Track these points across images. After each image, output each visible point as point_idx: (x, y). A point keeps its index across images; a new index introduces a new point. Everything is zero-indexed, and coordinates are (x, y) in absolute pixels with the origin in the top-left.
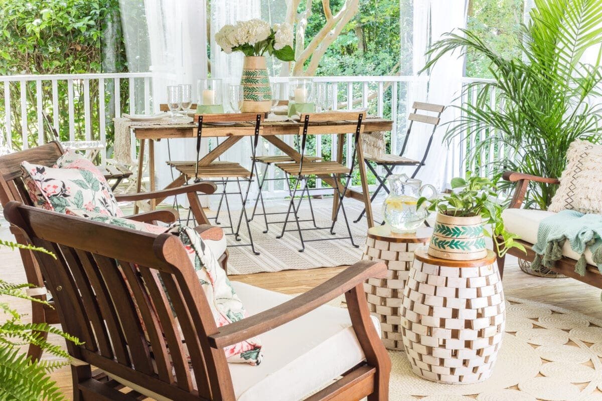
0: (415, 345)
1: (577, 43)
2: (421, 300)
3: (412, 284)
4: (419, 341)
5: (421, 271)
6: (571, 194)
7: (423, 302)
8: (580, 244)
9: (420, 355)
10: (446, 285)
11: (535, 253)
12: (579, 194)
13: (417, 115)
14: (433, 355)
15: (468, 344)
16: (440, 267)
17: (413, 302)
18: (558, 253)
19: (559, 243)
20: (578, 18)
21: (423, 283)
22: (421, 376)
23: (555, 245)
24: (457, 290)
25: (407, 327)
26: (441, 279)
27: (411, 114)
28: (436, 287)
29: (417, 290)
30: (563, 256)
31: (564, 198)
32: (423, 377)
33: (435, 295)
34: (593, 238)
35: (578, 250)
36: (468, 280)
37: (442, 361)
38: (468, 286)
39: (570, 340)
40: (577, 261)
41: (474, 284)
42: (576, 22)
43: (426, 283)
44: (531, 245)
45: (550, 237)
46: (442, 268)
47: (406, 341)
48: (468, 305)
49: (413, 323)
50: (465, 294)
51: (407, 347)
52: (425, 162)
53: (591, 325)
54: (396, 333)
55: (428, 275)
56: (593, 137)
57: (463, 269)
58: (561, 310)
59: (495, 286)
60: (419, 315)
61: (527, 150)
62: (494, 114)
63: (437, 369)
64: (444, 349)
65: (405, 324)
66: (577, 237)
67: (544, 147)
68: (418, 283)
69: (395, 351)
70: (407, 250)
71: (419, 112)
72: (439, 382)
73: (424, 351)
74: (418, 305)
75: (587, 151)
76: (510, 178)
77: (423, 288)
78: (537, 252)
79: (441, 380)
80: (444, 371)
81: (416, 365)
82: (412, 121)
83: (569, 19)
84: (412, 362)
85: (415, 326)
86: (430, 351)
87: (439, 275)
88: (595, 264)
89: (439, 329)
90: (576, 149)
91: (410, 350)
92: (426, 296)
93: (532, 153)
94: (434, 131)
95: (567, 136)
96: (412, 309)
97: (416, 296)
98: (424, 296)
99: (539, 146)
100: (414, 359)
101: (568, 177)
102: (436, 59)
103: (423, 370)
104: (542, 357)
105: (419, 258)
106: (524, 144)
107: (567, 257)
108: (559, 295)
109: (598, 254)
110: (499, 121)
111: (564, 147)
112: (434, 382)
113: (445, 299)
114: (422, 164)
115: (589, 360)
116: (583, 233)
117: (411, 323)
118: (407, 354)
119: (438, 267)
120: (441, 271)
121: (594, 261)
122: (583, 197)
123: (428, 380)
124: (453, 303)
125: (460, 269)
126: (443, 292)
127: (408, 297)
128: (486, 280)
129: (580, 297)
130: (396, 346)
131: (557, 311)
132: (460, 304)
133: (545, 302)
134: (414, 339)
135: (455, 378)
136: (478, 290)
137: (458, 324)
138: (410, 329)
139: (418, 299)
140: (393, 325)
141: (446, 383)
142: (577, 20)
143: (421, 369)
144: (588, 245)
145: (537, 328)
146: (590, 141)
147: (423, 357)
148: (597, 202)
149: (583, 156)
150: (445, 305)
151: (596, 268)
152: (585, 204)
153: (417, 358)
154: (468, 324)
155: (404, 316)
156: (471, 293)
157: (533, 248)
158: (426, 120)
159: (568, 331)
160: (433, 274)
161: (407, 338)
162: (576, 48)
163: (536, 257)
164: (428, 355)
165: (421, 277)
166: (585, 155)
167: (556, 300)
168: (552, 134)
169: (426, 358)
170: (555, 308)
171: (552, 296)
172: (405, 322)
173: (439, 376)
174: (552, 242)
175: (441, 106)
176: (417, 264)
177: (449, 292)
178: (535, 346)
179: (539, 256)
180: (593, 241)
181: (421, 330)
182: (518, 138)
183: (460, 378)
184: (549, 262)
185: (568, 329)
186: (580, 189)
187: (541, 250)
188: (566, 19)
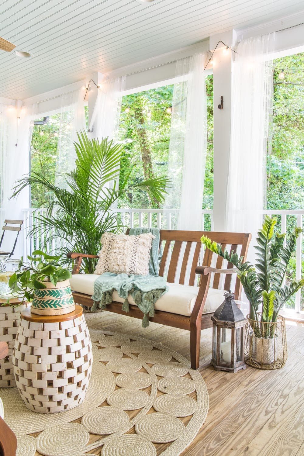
0: (27, 388)
1: (101, 179)
2: (30, 352)
3: (21, 339)
4: (31, 385)
5: (29, 328)
6: (107, 263)
7: (32, 354)
8: (124, 293)
9: (33, 396)
10: (50, 338)
11: (93, 300)
12: (113, 262)
13: (7, 227)
14: (44, 394)
15: (70, 380)
16: (44, 324)
17: (23, 355)
18: (110, 299)
19: (109, 293)
20: (101, 165)
21: (31, 338)
22: (34, 411)
23: (107, 295)
24: (59, 340)
25: (19, 374)
26: (45, 334)
27: (3, 226)
28: (42, 340)
29: (26, 344)
30: (113, 301)
31: (103, 266)
32: (35, 411)
33: (42, 346)
34: (132, 288)
35: (123, 296)
36: (66, 331)
37: (51, 398)
38: (67, 336)
39: (124, 354)
40: (123, 303)
41: (71, 333)
42: (101, 169)
43: (34, 337)
44: (91, 296)
45: (104, 290)
46: (45, 324)
47: (19, 385)
48: (68, 350)
49: (25, 371)
50: (65, 342)
51: (20, 390)
52: (14, 253)
53: (131, 340)
54: (9, 375)
55: (34, 331)
56: (114, 230)
57: (62, 323)
58: (110, 333)
59: (85, 332)
60: (29, 364)
61: (76, 240)
62: (56, 221)
63: (47, 404)
64: (52, 388)
65: (18, 372)
66: (121, 288)
67: (85, 238)
68: (27, 338)
69: (9, 388)
70: (14, 312)
71: (8, 225)
72: (49, 413)
73: (36, 392)
74: (28, 356)
75: (113, 238)
76: (72, 256)
77: (31, 342)
78: (95, 300)
79: (51, 411)
80: (53, 405)
81: (29, 402)
82: (4, 230)
83: (95, 165)
84: (25, 401)
85: (26, 373)
86: (41, 391)
87: (43, 330)
88: (136, 304)
89: (47, 373)
90: (106, 238)
91: (23, 392)
92: (35, 348)
93: (79, 242)
94: (18, 235)
95: (98, 232)
96: (23, 359)
97: (25, 349)
98: (33, 348)
99: (82, 238)
100: (27, 399)
101: (104, 254)
102: (20, 190)
103: (35, 407)
104: (113, 371)
105: (25, 318)
106: (74, 238)
107: (115, 302)
108: (104, 323)
109: (138, 298)
110: (59, 224)
111: (98, 237)
112: (44, 414)
113: (50, 349)
114: (12, 254)
115: (142, 367)
116: (125, 285)
117: (23, 371)
118: (21, 395)
119: (42, 324)
120: (45, 327)
121: (136, 303)
122: (115, 264)
123: (40, 413)
124: (57, 351)
125: (60, 323)
126: (48, 343)
127: (19, 350)
128: (79, 328)
129: (116, 322)
130: (9, 384)
131: (107, 334)
132: (62, 350)
133: (98, 329)
134: (26, 384)
135: (62, 408)
136: (75, 337)
137: (62, 366)
138: (23, 375)
139: (28, 351)
140: (6, 369)
141: (54, 413)
142: (101, 166)
143: (33, 406)
144: (130, 292)
145: (101, 348)
146: (113, 232)
147: (35, 396)
148: (123, 266)
149: (111, 241)
150: (50, 353)
151: (137, 306)
152: (116, 268)
153: (30, 398)
154: (70, 365)
155: (17, 365)
156: (69, 341)
157: (92, 298)
158: (14, 229)
159: (119, 347)
160: (38, 330)
161: (21, 383)
162: (101, 183)
163: (94, 303)
164: (39, 394)
165: (28, 333)
166: (112, 241)
167: (104, 327)
168: (90, 230)
169: (38, 398)
170: (106, 332)
171: (99, 324)
172: (18, 370)
173: (49, 409)
174: (105, 294)
175: (21, 221)
176: (25, 323)
177: (53, 343)
178: (105, 363)
179: (96, 302)
180: (133, 290)
181: (33, 376)
182: (71, 234)
183: (66, 407)
184: (103, 305)
185: (119, 345)
186: (112, 260)
187: (97, 299)
188: (93, 165)
